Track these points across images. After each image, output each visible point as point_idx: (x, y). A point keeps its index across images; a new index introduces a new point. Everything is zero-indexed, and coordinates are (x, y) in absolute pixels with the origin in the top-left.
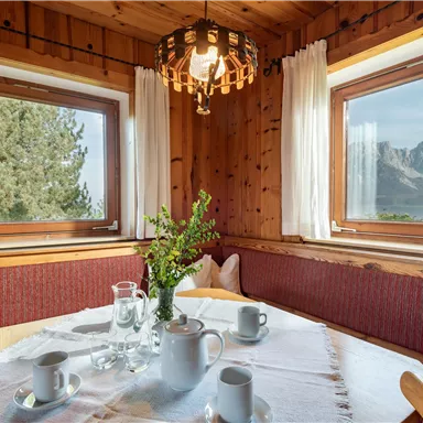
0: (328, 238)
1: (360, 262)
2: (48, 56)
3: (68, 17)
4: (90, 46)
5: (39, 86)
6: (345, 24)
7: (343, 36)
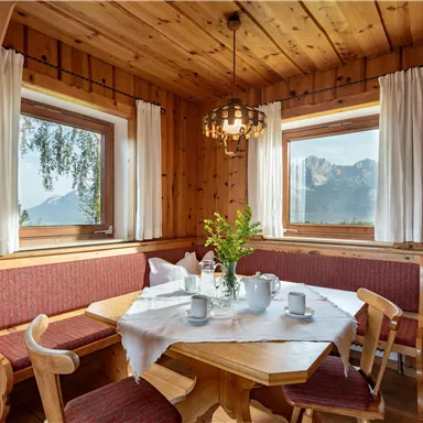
0: (282, 237)
1: (306, 250)
2: (75, 88)
3: (89, 56)
4: (104, 81)
5: (53, 108)
6: (293, 94)
7: (292, 102)
